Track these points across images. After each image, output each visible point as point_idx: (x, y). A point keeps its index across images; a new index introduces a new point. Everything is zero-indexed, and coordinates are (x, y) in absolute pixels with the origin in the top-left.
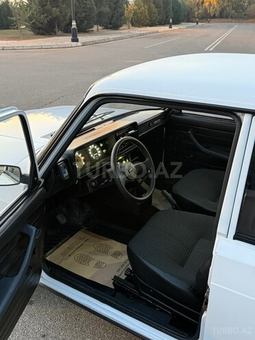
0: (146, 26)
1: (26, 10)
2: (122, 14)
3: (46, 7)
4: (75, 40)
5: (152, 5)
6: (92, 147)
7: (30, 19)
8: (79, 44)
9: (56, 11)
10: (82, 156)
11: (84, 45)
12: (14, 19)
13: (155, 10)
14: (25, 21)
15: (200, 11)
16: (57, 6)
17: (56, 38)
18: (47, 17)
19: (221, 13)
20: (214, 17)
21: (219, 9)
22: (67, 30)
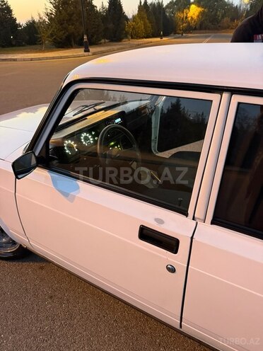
0: (143, 38)
1: (48, 28)
2: (124, 29)
3: (64, 25)
4: (87, 50)
5: (147, 21)
6: (84, 135)
7: (52, 35)
8: (90, 53)
9: (71, 28)
10: (75, 144)
11: (94, 54)
12: (39, 36)
13: (149, 25)
14: (48, 37)
15: (184, 25)
16: (73, 24)
17: (73, 50)
18: (64, 33)
19: (201, 25)
20: (195, 29)
21: (199, 23)
22: (80, 44)
